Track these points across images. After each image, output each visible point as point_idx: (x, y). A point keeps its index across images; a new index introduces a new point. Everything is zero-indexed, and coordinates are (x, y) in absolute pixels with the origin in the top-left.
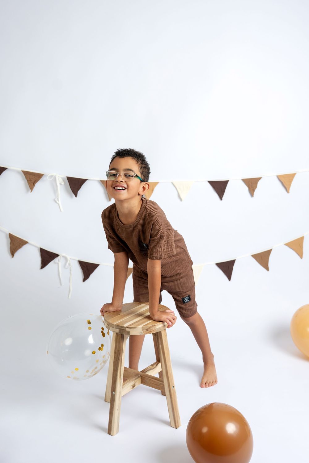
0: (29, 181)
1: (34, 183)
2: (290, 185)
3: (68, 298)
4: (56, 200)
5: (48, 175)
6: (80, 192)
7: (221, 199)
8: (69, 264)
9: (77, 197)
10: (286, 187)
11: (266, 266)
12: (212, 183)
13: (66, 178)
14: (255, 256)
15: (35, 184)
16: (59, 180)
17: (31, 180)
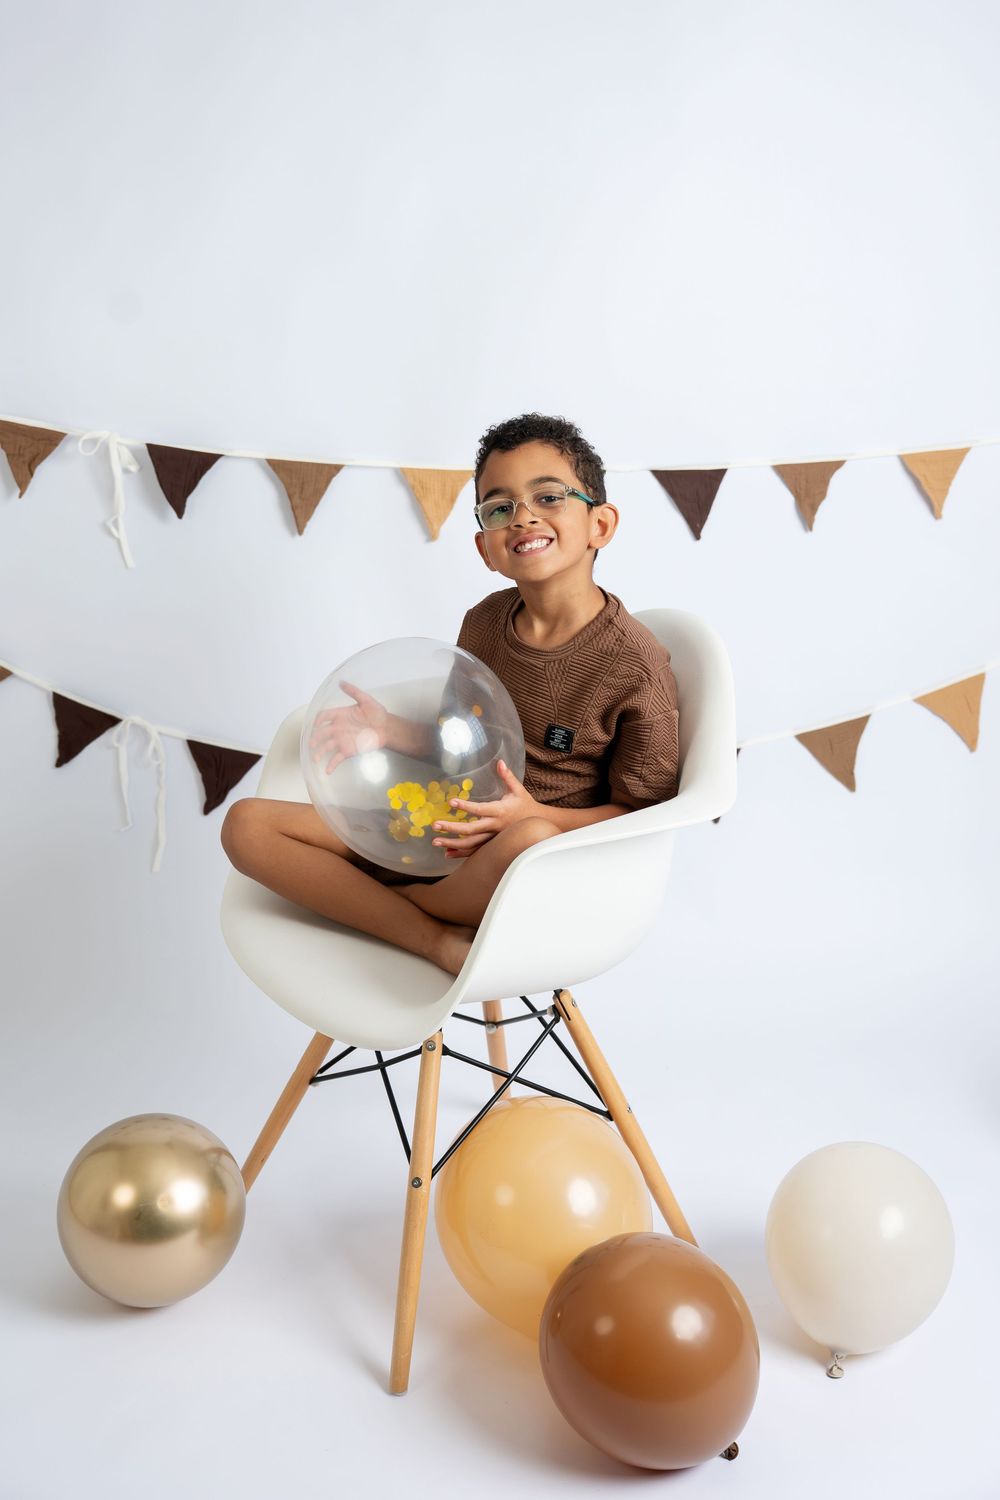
0: (14, 455)
1: (29, 466)
2: (944, 492)
3: (151, 871)
4: (110, 524)
5: (80, 437)
6: (191, 500)
7: (697, 536)
8: (155, 751)
9: (185, 516)
10: (932, 496)
11: (845, 774)
13: (146, 448)
14: (806, 739)
15: (35, 467)
16: (120, 457)
17: (19, 455)
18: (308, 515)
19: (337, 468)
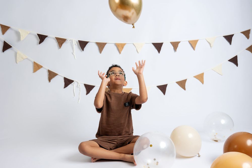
2: (195, 46)
3: (78, 103)
4: (73, 53)
5: (68, 40)
7: (159, 52)
8: (79, 85)
9: (84, 51)
11: (184, 88)
12: (154, 44)
13: (78, 41)
15: (62, 44)
16: (74, 42)
17: (60, 43)
18: (102, 51)
19: (106, 43)
